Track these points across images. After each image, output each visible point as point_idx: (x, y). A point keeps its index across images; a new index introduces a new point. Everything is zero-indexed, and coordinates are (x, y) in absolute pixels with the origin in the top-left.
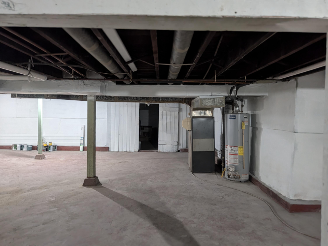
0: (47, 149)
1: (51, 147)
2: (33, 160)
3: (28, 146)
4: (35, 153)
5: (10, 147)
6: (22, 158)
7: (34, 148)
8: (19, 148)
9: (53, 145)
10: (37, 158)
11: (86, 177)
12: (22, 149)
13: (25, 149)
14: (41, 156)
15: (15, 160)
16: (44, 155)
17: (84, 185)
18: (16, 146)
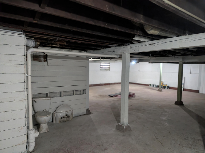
0: (164, 87)
1: (166, 87)
2: (157, 91)
3: (156, 85)
4: (158, 88)
5: (148, 85)
6: (152, 90)
7: (158, 86)
8: (152, 86)
9: (168, 86)
10: (159, 90)
11: (176, 101)
12: (153, 86)
13: (154, 87)
14: (160, 90)
15: (149, 90)
16: (162, 90)
17: (175, 104)
18: (151, 85)
